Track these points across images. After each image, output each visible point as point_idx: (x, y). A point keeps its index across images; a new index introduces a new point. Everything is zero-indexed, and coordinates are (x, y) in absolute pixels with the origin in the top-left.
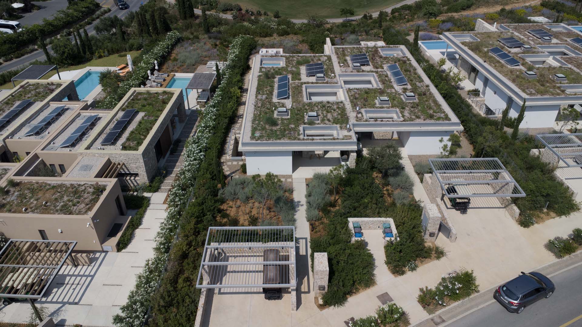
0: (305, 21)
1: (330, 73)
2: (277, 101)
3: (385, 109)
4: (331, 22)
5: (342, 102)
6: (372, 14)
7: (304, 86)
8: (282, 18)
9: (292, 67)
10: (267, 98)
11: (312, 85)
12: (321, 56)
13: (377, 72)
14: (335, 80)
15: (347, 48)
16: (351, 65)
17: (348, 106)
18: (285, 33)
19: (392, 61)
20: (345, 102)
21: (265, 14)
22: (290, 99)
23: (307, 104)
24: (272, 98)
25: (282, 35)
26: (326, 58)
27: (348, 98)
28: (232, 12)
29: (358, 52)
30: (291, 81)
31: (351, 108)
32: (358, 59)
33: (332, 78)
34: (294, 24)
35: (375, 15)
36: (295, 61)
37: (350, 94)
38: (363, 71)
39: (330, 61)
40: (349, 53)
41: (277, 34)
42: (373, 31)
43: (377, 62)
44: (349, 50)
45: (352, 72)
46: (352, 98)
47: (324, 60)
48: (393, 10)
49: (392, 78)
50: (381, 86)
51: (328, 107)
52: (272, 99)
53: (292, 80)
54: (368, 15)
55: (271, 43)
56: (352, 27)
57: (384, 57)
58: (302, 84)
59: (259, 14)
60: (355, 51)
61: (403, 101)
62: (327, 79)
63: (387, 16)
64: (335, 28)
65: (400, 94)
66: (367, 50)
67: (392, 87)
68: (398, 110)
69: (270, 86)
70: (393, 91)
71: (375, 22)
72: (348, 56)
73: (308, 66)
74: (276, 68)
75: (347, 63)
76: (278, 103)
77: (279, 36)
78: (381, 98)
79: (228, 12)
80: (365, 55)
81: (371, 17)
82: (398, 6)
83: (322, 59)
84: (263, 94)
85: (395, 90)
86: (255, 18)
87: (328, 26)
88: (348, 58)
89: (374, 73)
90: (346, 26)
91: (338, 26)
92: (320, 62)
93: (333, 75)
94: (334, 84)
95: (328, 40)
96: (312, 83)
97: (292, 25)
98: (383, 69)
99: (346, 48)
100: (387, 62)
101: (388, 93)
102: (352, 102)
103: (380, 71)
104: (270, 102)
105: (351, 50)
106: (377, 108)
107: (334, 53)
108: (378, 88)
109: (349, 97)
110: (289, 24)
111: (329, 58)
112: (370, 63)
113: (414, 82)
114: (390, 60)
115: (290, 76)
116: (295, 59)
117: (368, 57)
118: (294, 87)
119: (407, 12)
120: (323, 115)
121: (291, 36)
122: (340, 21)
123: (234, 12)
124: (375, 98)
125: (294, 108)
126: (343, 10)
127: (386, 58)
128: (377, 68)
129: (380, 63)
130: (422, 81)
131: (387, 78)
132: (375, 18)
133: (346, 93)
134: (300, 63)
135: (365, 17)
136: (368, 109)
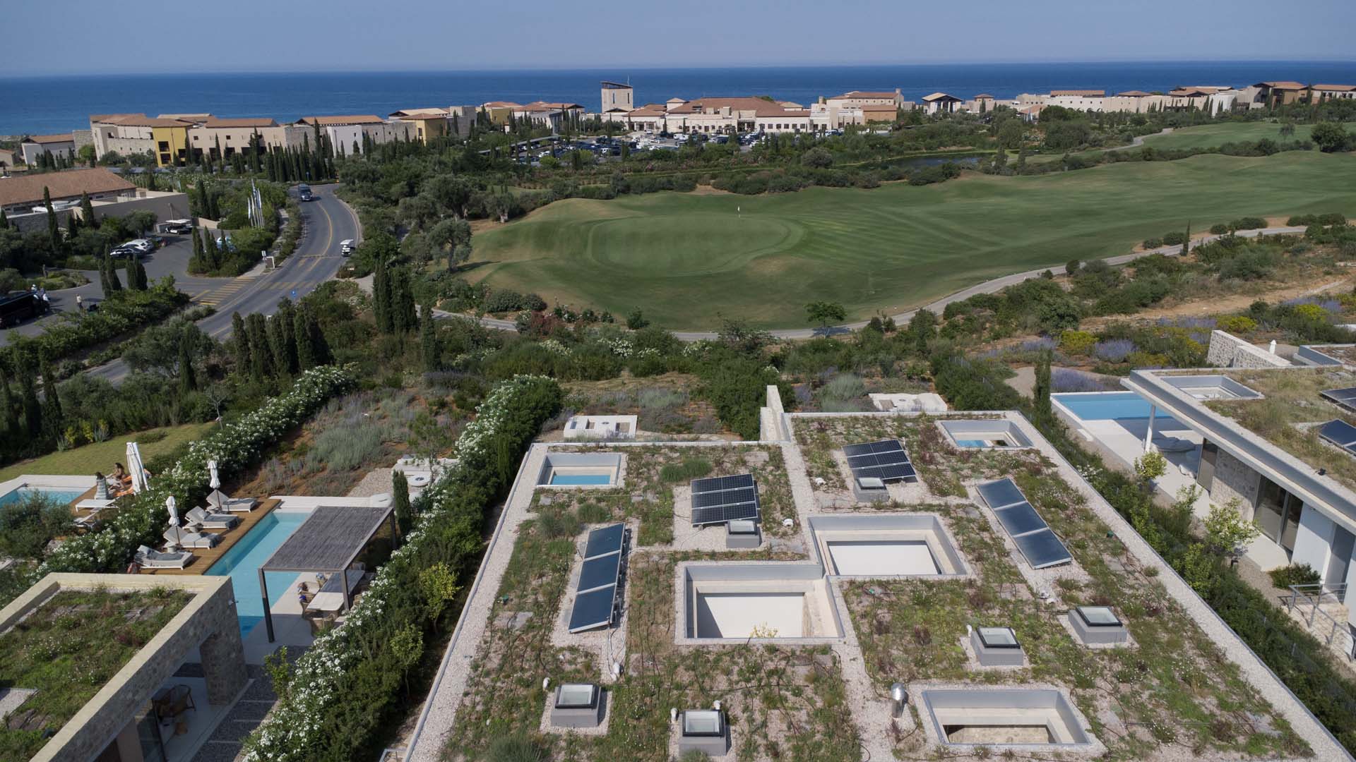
0: (713, 337)
1: (778, 515)
2: (565, 644)
3: (1010, 686)
4: (783, 338)
5: (826, 650)
6: (894, 318)
7: (681, 568)
8: (651, 328)
9: (645, 491)
10: (530, 627)
11: (713, 563)
12: (749, 448)
13: (945, 510)
14: (795, 543)
15: (833, 420)
16: (850, 483)
17: (854, 670)
18: (653, 369)
19: (991, 467)
20: (839, 649)
21: (607, 318)
22: (621, 633)
23: (684, 658)
24: (549, 627)
25: (645, 374)
26: (764, 455)
27: (848, 626)
28: (520, 313)
29: (869, 434)
30: (635, 549)
31: (867, 681)
32: (872, 461)
33: (785, 534)
34: (682, 344)
35: (902, 320)
36: (660, 468)
37: (858, 609)
38: (896, 505)
39: (778, 468)
40: (841, 439)
41: (631, 370)
42: (902, 363)
43: (939, 472)
44: (840, 428)
45: (856, 508)
46: (865, 628)
47: (759, 465)
48: (948, 308)
49: (1006, 537)
50: (971, 572)
51: (771, 673)
52: (550, 630)
53: (641, 543)
54: (882, 319)
55: (607, 397)
56: (843, 352)
57: (962, 453)
58: (675, 558)
59: (590, 318)
60: (860, 429)
61: (1073, 642)
62: (767, 540)
63: (935, 322)
64: (794, 354)
65: (1053, 611)
66: (900, 426)
67: (1016, 577)
68: (1065, 691)
69: (555, 570)
70: (1025, 594)
71: (905, 337)
72: (837, 447)
73: (701, 486)
74: (592, 492)
75: (838, 474)
76: (572, 649)
77: (636, 376)
78: (984, 631)
79: (509, 313)
80: (894, 445)
81: (890, 326)
82: (962, 296)
83: (750, 459)
84: (520, 608)
85: (1030, 589)
86: (578, 328)
87: (775, 349)
88: (840, 456)
89: (937, 515)
90: (825, 350)
91: (802, 350)
92: (743, 471)
93: (789, 522)
94: (792, 559)
95: (773, 392)
96: (713, 556)
97: (674, 346)
98: (965, 495)
99: (829, 419)
100: (972, 469)
101: (1005, 603)
102: (866, 647)
103: (958, 506)
104: (541, 649)
105: (848, 428)
106: (974, 677)
107: (793, 437)
108: (962, 578)
109: (853, 620)
110: (666, 344)
111: (776, 457)
112: (918, 476)
113: (1091, 551)
114: (982, 462)
115: (634, 526)
116: (661, 459)
117: (906, 453)
118: (644, 574)
119: (988, 312)
120: (751, 720)
121: (671, 376)
122: (804, 335)
123: (526, 313)
124: (959, 625)
125: (629, 680)
126: (815, 307)
127: (967, 456)
128: (944, 494)
129: (949, 474)
130: (1120, 549)
131: (986, 535)
132: (902, 327)
133: (840, 602)
134: (674, 475)
135: (875, 324)
136: (938, 685)
